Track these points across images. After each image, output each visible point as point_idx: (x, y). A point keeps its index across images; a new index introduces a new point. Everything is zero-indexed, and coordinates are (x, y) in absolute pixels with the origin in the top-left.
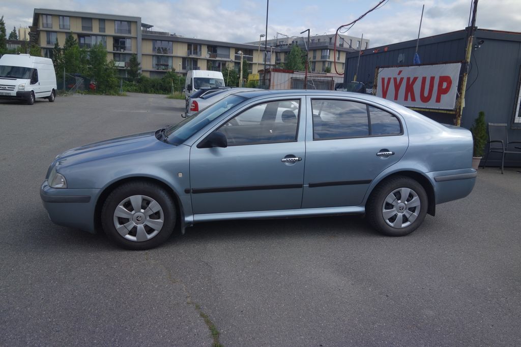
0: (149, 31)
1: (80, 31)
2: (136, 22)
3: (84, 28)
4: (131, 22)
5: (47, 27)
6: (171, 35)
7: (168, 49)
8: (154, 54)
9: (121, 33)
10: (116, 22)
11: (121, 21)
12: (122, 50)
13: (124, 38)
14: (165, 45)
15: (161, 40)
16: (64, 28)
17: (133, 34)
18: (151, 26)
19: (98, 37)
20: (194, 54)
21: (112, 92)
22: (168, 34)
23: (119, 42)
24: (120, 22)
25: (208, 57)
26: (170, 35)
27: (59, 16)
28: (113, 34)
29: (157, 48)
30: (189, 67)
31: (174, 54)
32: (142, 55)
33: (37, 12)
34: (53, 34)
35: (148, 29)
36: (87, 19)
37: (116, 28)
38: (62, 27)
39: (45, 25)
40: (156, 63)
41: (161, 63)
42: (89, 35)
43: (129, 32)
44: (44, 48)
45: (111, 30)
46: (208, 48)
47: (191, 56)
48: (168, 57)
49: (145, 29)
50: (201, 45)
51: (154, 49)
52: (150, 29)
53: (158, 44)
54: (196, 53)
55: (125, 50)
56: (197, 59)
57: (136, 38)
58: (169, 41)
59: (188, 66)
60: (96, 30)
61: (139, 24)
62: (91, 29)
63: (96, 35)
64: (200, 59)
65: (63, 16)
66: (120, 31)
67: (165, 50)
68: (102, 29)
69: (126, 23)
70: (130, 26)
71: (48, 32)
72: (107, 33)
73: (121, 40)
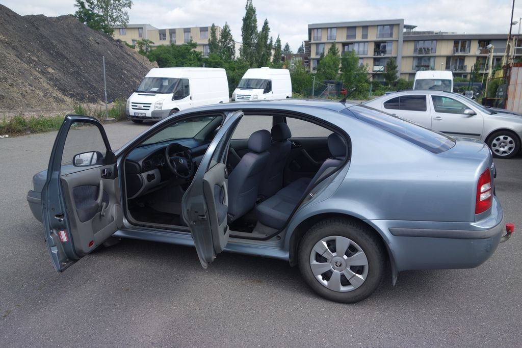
0: (412, 32)
1: (344, 40)
2: (398, 25)
3: (348, 37)
4: (393, 25)
5: (317, 40)
6: (436, 33)
7: (430, 49)
8: (415, 55)
9: (383, 37)
10: (379, 27)
11: (384, 25)
12: (382, 54)
13: (385, 42)
14: (427, 44)
15: (424, 40)
16: (331, 39)
17: (394, 38)
18: (414, 27)
19: (361, 44)
20: (461, 51)
21: (361, 96)
22: (432, 32)
23: (379, 47)
24: (382, 27)
25: (478, 53)
26: (434, 34)
27: (328, 28)
28: (375, 39)
29: (418, 49)
30: (453, 66)
31: (437, 54)
32: (403, 57)
33: (311, 27)
34: (321, 45)
35: (412, 30)
36: (351, 28)
37: (378, 33)
38: (329, 38)
39: (316, 39)
40: (417, 65)
41: (422, 64)
42: (352, 43)
43: (391, 35)
44: (313, 59)
45: (373, 36)
46: (479, 43)
47: (457, 54)
48: (431, 57)
49: (409, 30)
50: (470, 40)
51: (415, 50)
52: (414, 30)
53: (421, 45)
54: (463, 49)
55: (385, 54)
56: (464, 57)
57: (397, 41)
58: (432, 40)
59: (452, 64)
60: (359, 38)
61: (401, 26)
62: (354, 37)
63: (358, 42)
64: (467, 56)
65: (331, 28)
66: (382, 35)
67: (427, 50)
68: (365, 36)
69: (388, 27)
70: (392, 29)
71: (318, 44)
72: (369, 39)
73: (382, 44)
